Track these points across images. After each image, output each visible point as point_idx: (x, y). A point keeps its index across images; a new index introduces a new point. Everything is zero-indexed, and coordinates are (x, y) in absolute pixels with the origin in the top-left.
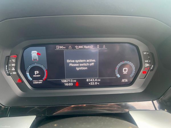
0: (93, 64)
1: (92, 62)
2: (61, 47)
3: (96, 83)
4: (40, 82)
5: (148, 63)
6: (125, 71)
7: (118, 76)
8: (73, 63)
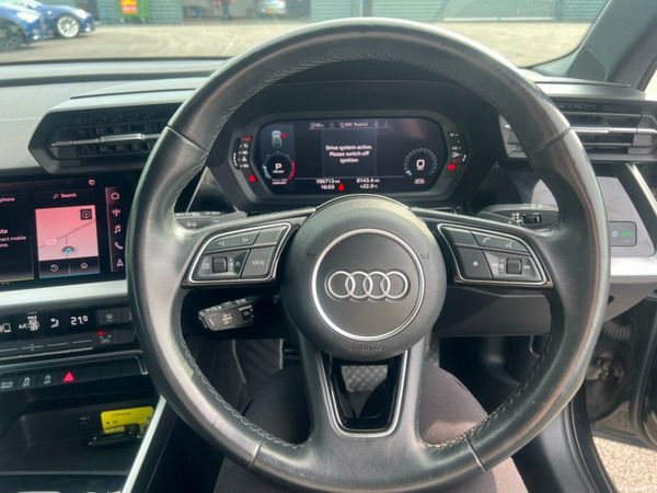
0: (367, 153)
1: (366, 150)
2: (318, 125)
3: (372, 186)
4: (284, 182)
5: (457, 151)
6: (420, 165)
7: (408, 172)
8: (335, 151)
